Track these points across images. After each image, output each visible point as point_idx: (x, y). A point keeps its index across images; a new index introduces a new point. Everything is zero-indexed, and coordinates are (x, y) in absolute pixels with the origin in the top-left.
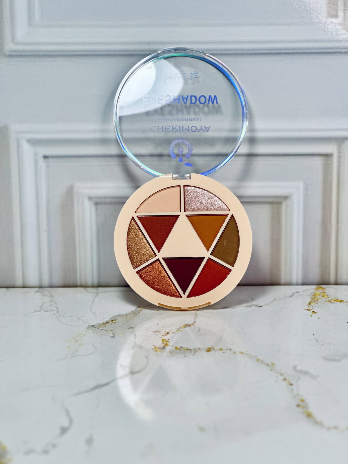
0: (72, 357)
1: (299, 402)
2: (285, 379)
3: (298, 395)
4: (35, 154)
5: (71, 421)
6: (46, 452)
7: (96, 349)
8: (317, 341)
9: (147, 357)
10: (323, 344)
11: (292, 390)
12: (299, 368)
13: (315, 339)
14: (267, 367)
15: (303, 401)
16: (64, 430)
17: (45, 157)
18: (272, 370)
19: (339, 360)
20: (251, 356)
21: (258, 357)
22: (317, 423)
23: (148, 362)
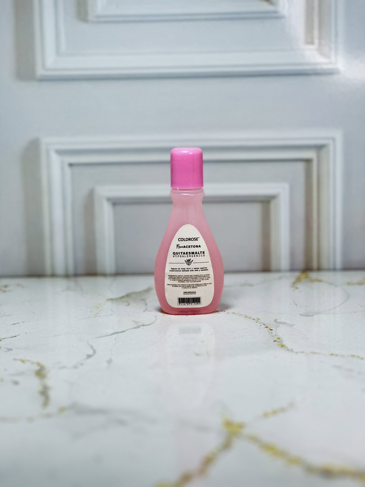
0: (94, 317)
1: (276, 339)
2: (267, 327)
3: (276, 335)
4: (62, 163)
5: (95, 352)
6: (75, 367)
7: (114, 313)
8: (296, 305)
9: (156, 317)
10: (301, 307)
11: (272, 333)
12: (278, 321)
13: (295, 304)
14: (254, 321)
15: (279, 338)
16: (89, 356)
17: (71, 165)
18: (257, 322)
19: (313, 316)
20: (241, 315)
21: (247, 315)
22: (288, 350)
23: (156, 319)
